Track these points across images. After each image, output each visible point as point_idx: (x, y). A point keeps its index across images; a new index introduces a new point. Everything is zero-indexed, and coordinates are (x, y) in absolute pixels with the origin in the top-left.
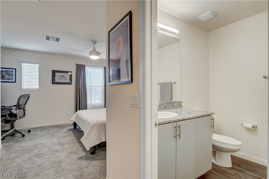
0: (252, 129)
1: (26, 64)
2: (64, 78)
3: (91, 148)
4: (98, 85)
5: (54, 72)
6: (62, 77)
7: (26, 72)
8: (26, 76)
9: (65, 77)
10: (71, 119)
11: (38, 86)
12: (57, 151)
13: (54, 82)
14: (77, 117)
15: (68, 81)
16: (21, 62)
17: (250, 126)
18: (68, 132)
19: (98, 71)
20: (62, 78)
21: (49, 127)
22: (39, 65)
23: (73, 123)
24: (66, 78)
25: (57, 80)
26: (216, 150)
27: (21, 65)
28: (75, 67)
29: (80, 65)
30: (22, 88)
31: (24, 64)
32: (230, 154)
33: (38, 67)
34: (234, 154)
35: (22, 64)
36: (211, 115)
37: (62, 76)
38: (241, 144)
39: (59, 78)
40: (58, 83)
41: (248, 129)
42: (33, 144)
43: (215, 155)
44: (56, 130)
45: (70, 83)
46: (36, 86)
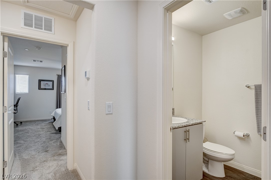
0: (244, 137)
2: (47, 85)
3: (58, 128)
5: (40, 81)
7: (19, 81)
8: (19, 84)
9: (49, 85)
10: (52, 115)
11: (28, 91)
12: (39, 131)
13: (40, 88)
14: (56, 113)
15: (51, 87)
17: (241, 134)
18: (49, 123)
20: (46, 85)
21: (35, 120)
22: (28, 76)
23: (53, 117)
24: (50, 85)
25: (42, 87)
26: (209, 159)
28: (57, 77)
30: (16, 92)
31: (18, 75)
32: (223, 163)
34: (227, 164)
35: (16, 75)
36: (202, 123)
37: (46, 84)
38: (234, 153)
39: (44, 85)
40: (43, 89)
41: (240, 138)
42: (24, 129)
43: (208, 164)
44: (41, 122)
45: (53, 89)
46: (26, 91)
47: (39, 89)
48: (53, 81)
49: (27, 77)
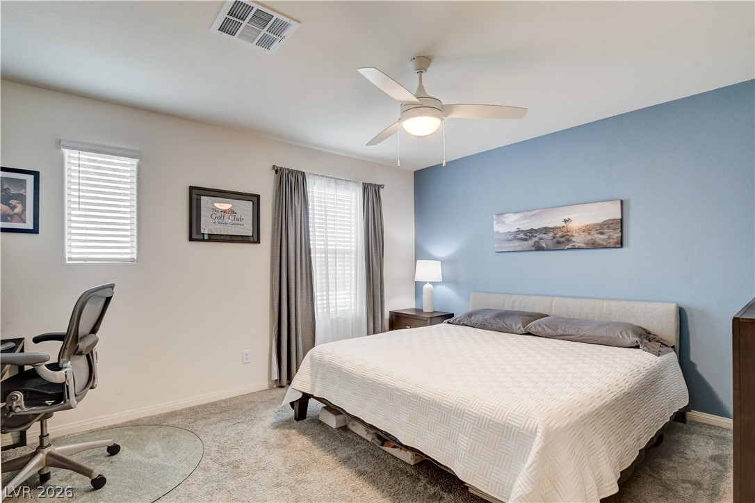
1: (84, 155)
2: (232, 218)
4: (344, 246)
5: (196, 194)
6: (227, 216)
7: (83, 191)
8: (82, 206)
9: (238, 216)
11: (135, 250)
13: (195, 234)
15: (247, 230)
16: (62, 143)
19: (344, 197)
20: (226, 220)
22: (135, 161)
24: (241, 219)
25: (207, 227)
27: (62, 157)
28: (273, 177)
29: (291, 171)
30: (67, 256)
31: (75, 154)
33: (135, 169)
35: (66, 152)
37: (226, 211)
39: (214, 216)
40: (213, 238)
44: (227, 430)
45: (255, 239)
46: (125, 248)
47: (191, 239)
48: (255, 199)
49: (127, 166)
